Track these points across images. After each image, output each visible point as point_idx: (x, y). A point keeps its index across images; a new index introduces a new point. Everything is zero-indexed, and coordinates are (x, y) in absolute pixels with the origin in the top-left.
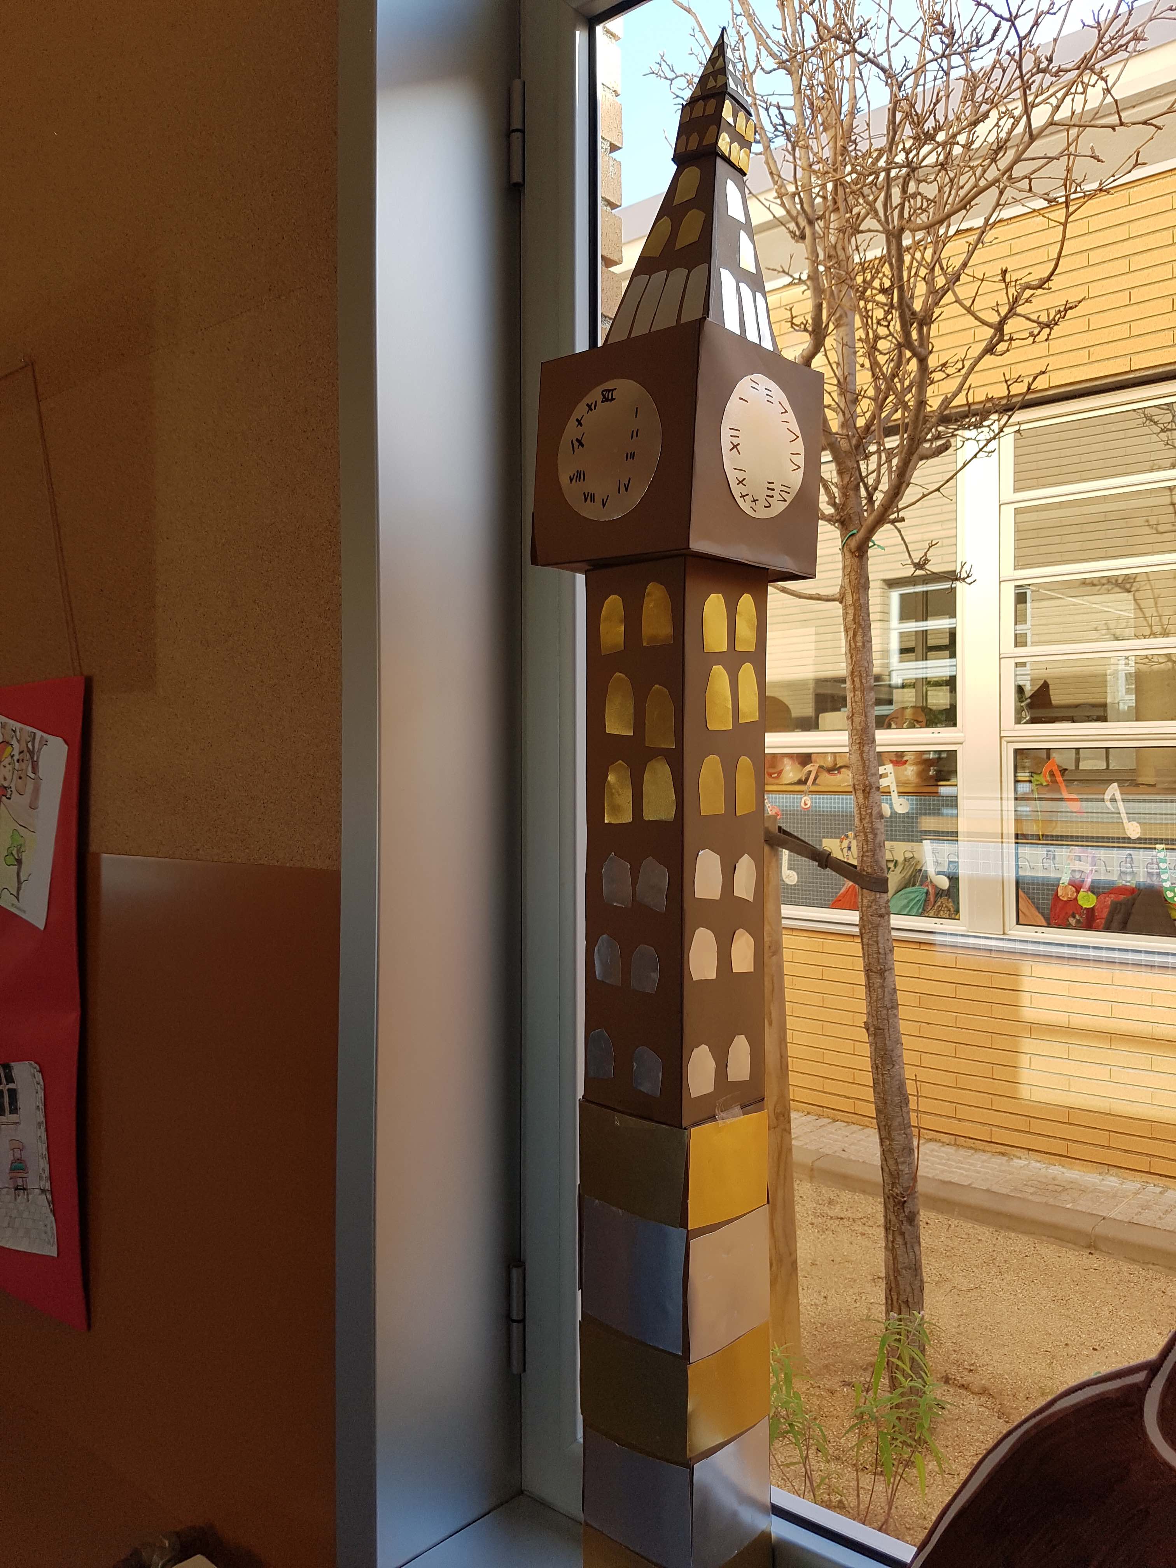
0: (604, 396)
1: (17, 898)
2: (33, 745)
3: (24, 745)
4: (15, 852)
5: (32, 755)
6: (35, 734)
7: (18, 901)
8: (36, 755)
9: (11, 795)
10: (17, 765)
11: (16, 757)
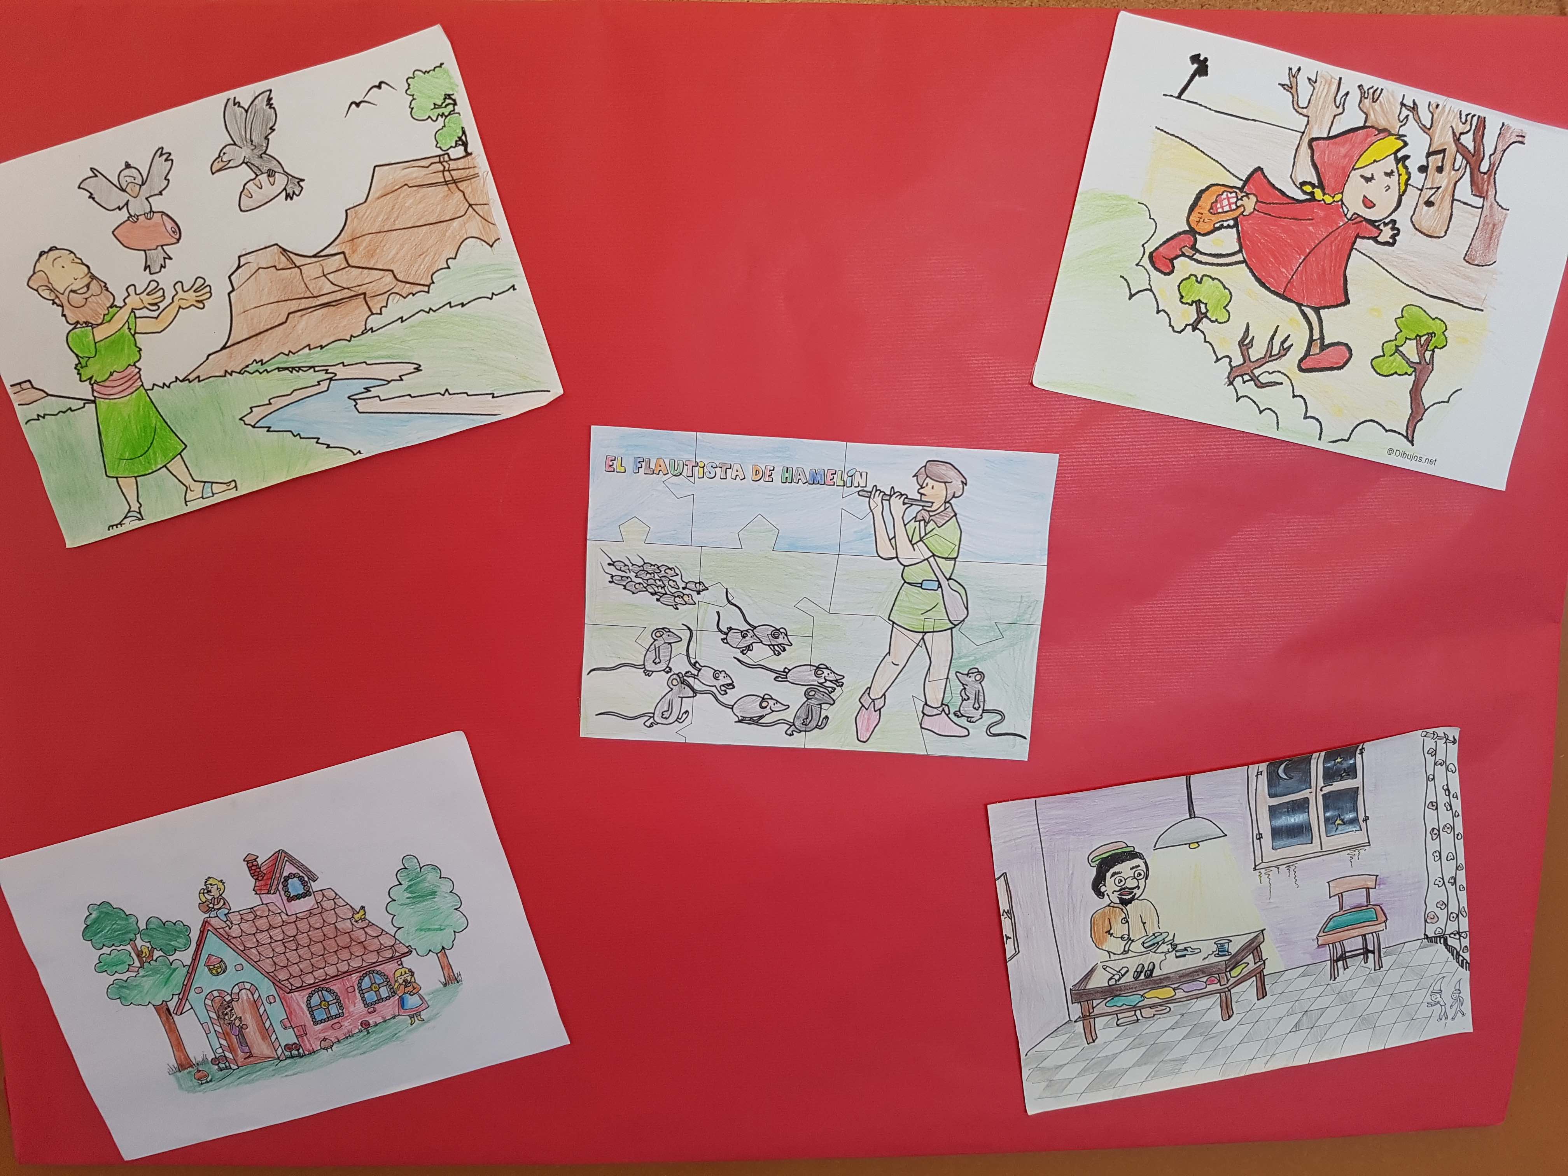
1: (1406, 437)
2: (1479, 138)
3: (1442, 138)
4: (1410, 350)
5: (1473, 160)
6: (1482, 122)
7: (1412, 442)
8: (1486, 160)
9: (1393, 237)
10: (1418, 179)
11: (1417, 157)
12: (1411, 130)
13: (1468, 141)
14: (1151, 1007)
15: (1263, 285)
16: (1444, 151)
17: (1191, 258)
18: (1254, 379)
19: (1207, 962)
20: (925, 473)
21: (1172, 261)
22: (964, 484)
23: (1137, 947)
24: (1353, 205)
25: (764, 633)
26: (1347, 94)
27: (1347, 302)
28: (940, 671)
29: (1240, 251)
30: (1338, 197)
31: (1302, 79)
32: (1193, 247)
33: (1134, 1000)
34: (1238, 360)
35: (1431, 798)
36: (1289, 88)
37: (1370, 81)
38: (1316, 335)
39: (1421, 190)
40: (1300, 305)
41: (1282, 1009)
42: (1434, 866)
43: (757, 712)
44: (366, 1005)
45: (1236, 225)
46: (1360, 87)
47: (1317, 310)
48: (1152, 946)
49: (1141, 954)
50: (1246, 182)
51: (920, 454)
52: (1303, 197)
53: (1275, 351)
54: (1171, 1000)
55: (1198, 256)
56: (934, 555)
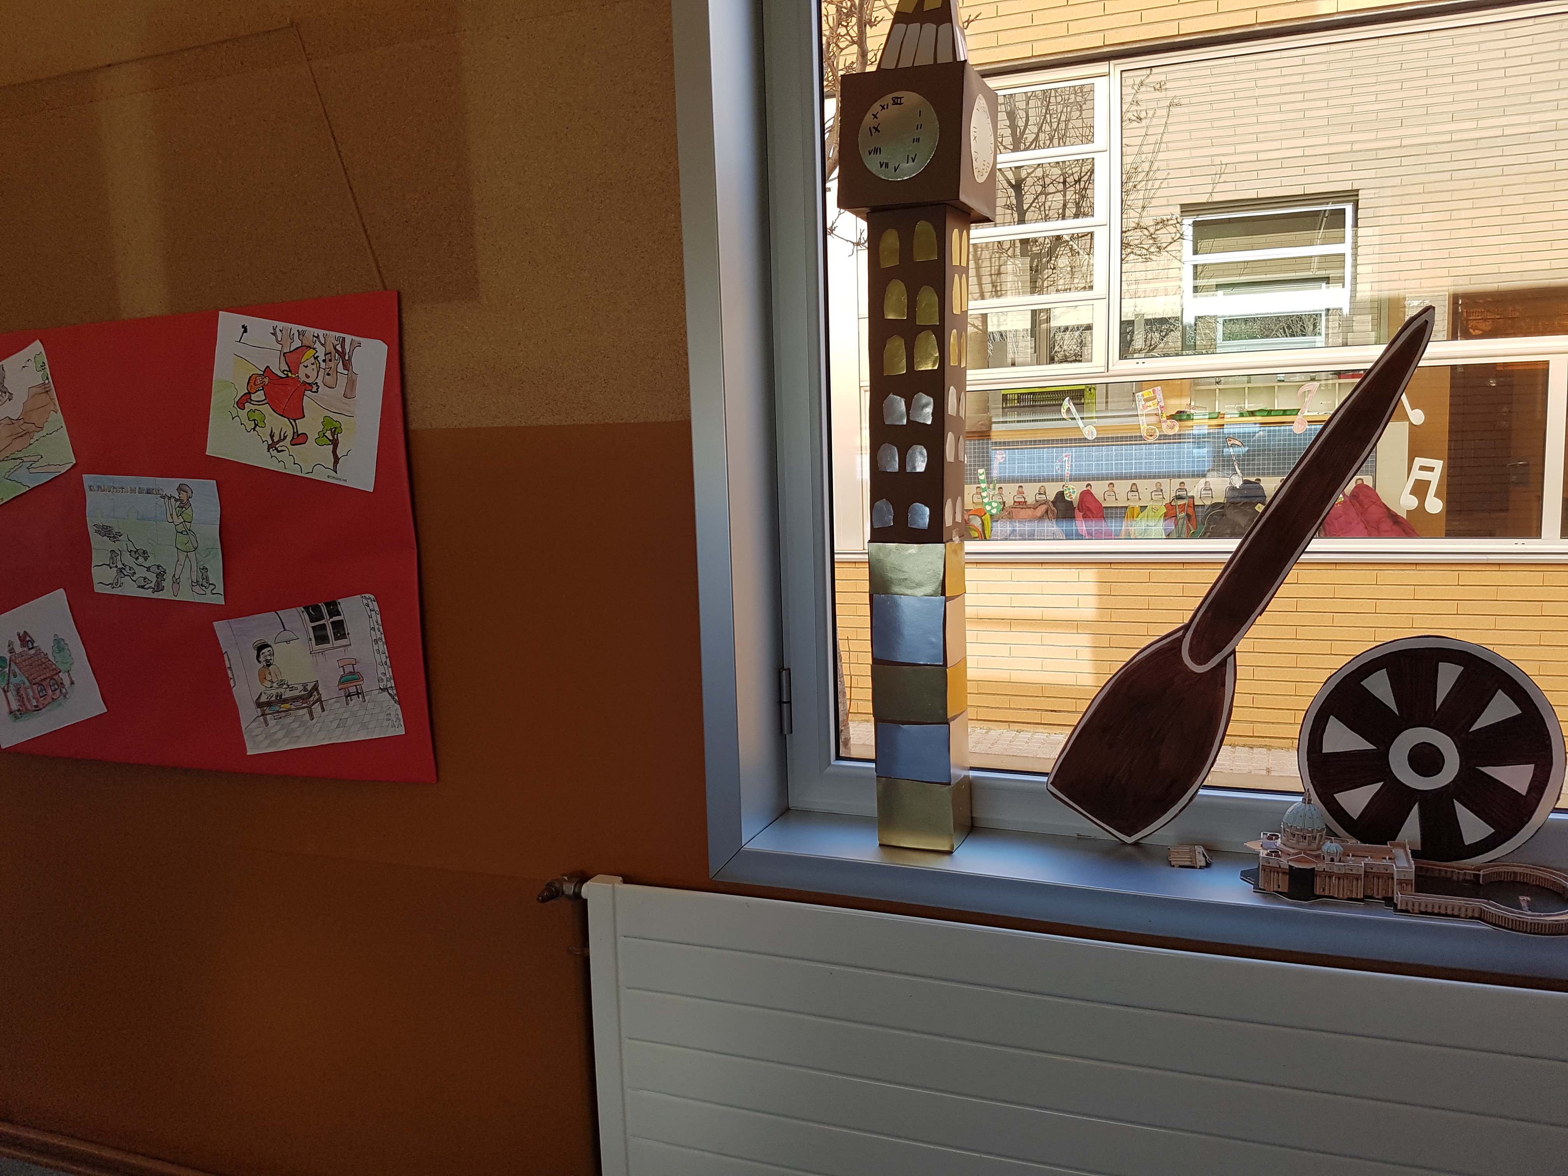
0: (894, 101)
1: (334, 470)
2: (343, 347)
3: (330, 348)
4: (328, 434)
5: (342, 355)
6: (344, 339)
7: (336, 472)
8: (347, 355)
9: (317, 389)
10: (323, 365)
11: (322, 358)
12: (318, 345)
13: (339, 348)
14: (284, 711)
15: (275, 412)
16: (330, 353)
17: (250, 403)
18: (276, 449)
19: (300, 694)
20: (180, 489)
21: (244, 404)
22: (192, 492)
23: (275, 685)
24: (303, 378)
25: (141, 552)
26: (293, 334)
27: (304, 417)
28: (194, 568)
29: (266, 399)
30: (297, 375)
31: (278, 330)
32: (250, 399)
33: (277, 708)
34: (270, 442)
35: (372, 626)
36: (274, 334)
37: (301, 328)
38: (295, 431)
39: (325, 369)
40: (289, 419)
41: (332, 717)
42: (377, 656)
43: (143, 584)
44: (52, 691)
45: (263, 389)
46: (298, 331)
47: (294, 421)
48: (280, 685)
49: (277, 688)
50: (264, 372)
51: (178, 481)
52: (285, 376)
53: (282, 438)
54: (290, 710)
55: (252, 402)
56: (184, 521)
